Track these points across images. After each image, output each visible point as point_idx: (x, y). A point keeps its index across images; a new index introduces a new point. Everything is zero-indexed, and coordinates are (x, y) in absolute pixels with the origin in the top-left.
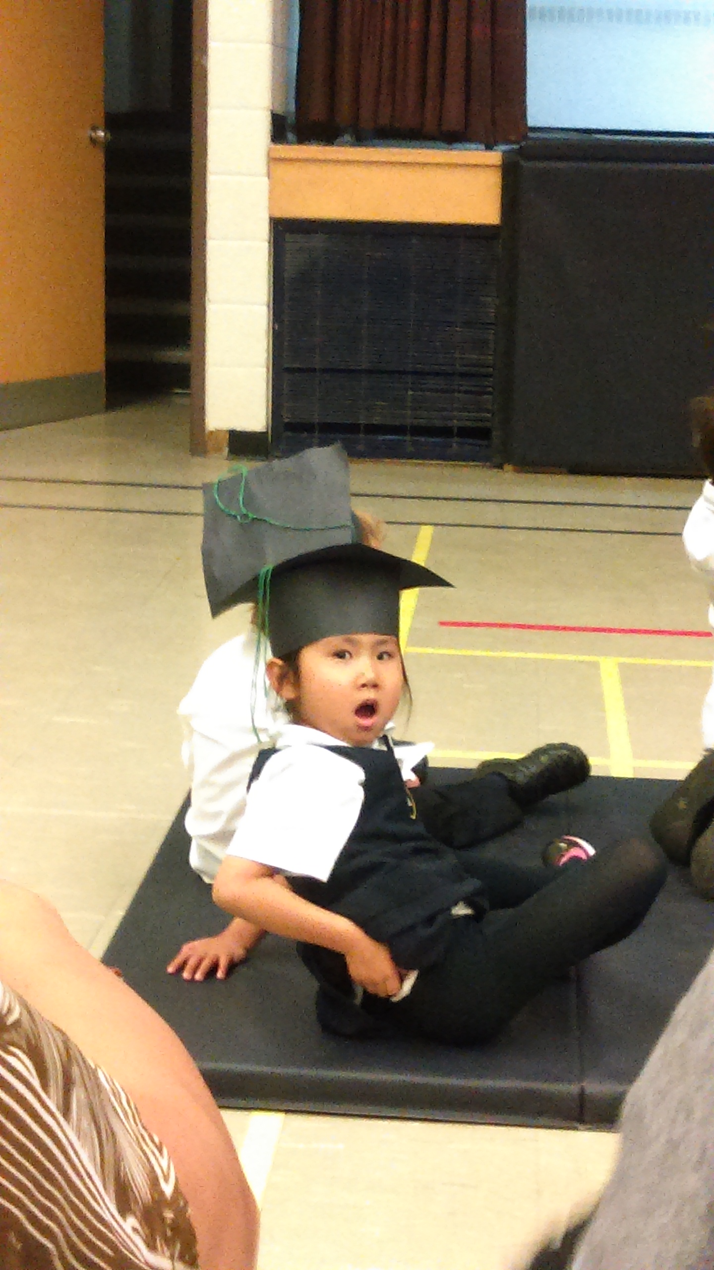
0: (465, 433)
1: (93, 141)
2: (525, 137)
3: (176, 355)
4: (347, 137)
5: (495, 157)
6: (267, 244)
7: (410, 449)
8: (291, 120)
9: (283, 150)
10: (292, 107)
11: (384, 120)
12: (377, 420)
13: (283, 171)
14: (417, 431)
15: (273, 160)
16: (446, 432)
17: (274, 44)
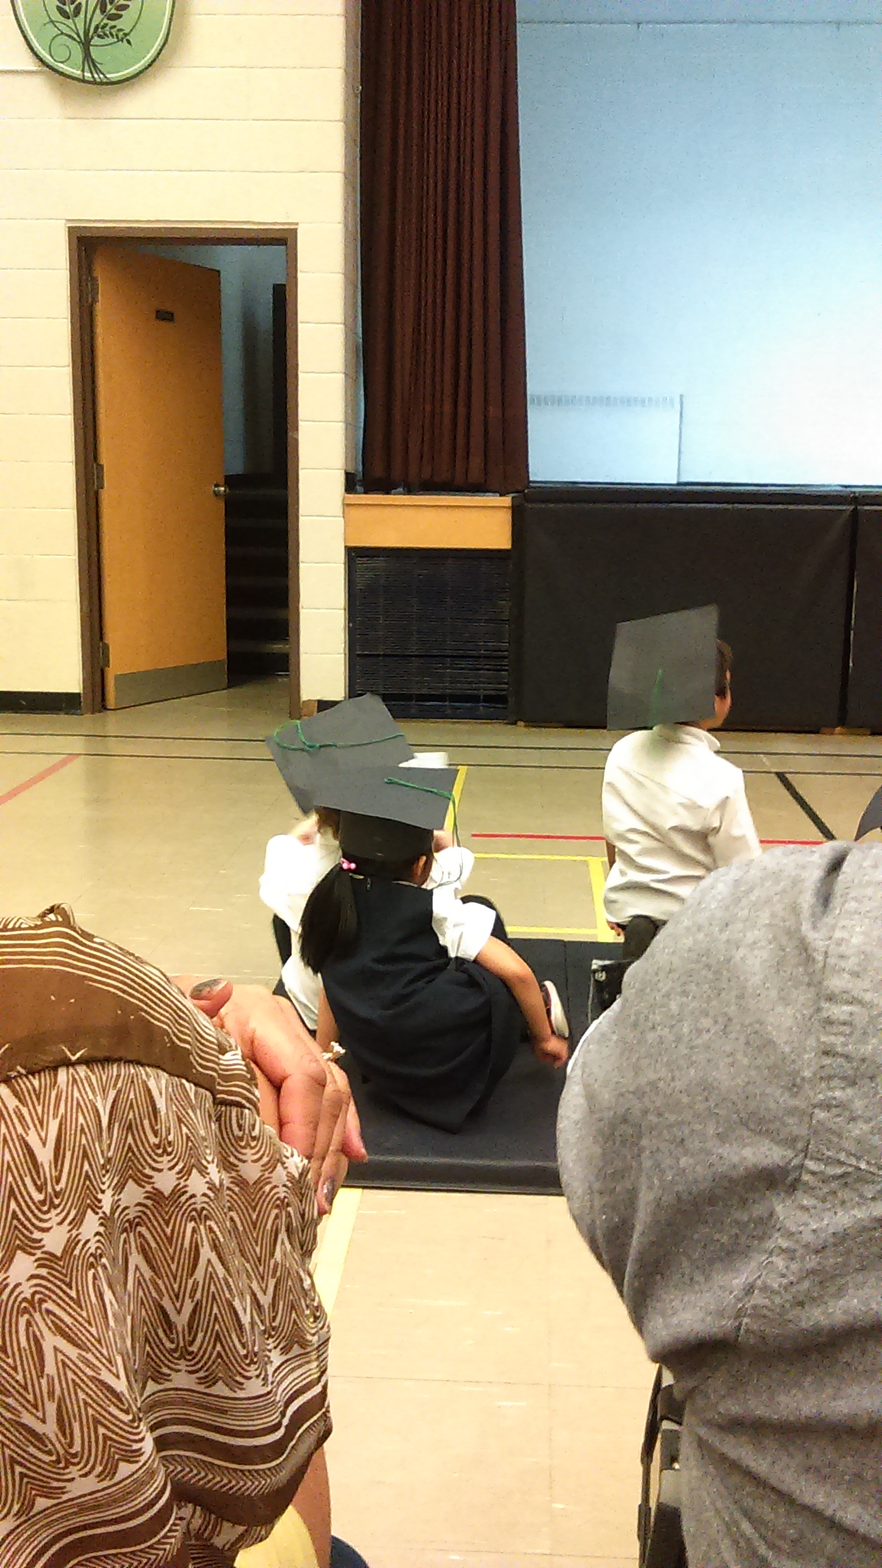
0: (488, 699)
1: (216, 494)
2: (528, 487)
3: (278, 647)
4: (400, 490)
5: (507, 501)
6: (343, 566)
7: (449, 712)
8: (360, 476)
9: (353, 498)
10: (360, 468)
11: (426, 474)
12: (424, 691)
13: (353, 512)
14: (454, 698)
15: (346, 505)
16: (474, 699)
17: (347, 423)
